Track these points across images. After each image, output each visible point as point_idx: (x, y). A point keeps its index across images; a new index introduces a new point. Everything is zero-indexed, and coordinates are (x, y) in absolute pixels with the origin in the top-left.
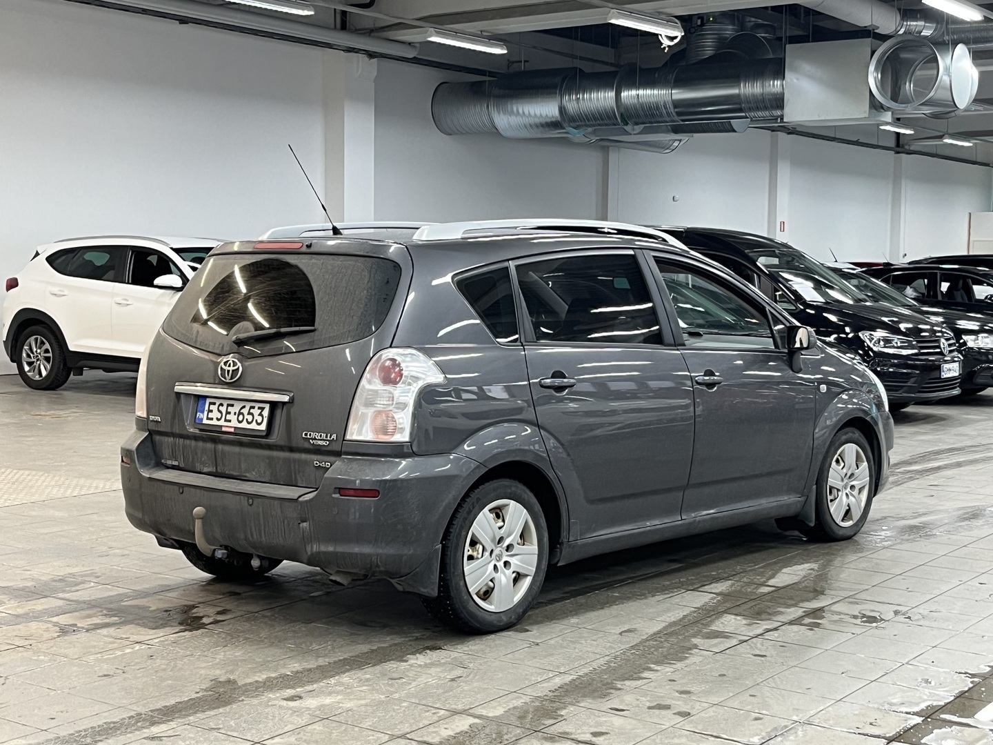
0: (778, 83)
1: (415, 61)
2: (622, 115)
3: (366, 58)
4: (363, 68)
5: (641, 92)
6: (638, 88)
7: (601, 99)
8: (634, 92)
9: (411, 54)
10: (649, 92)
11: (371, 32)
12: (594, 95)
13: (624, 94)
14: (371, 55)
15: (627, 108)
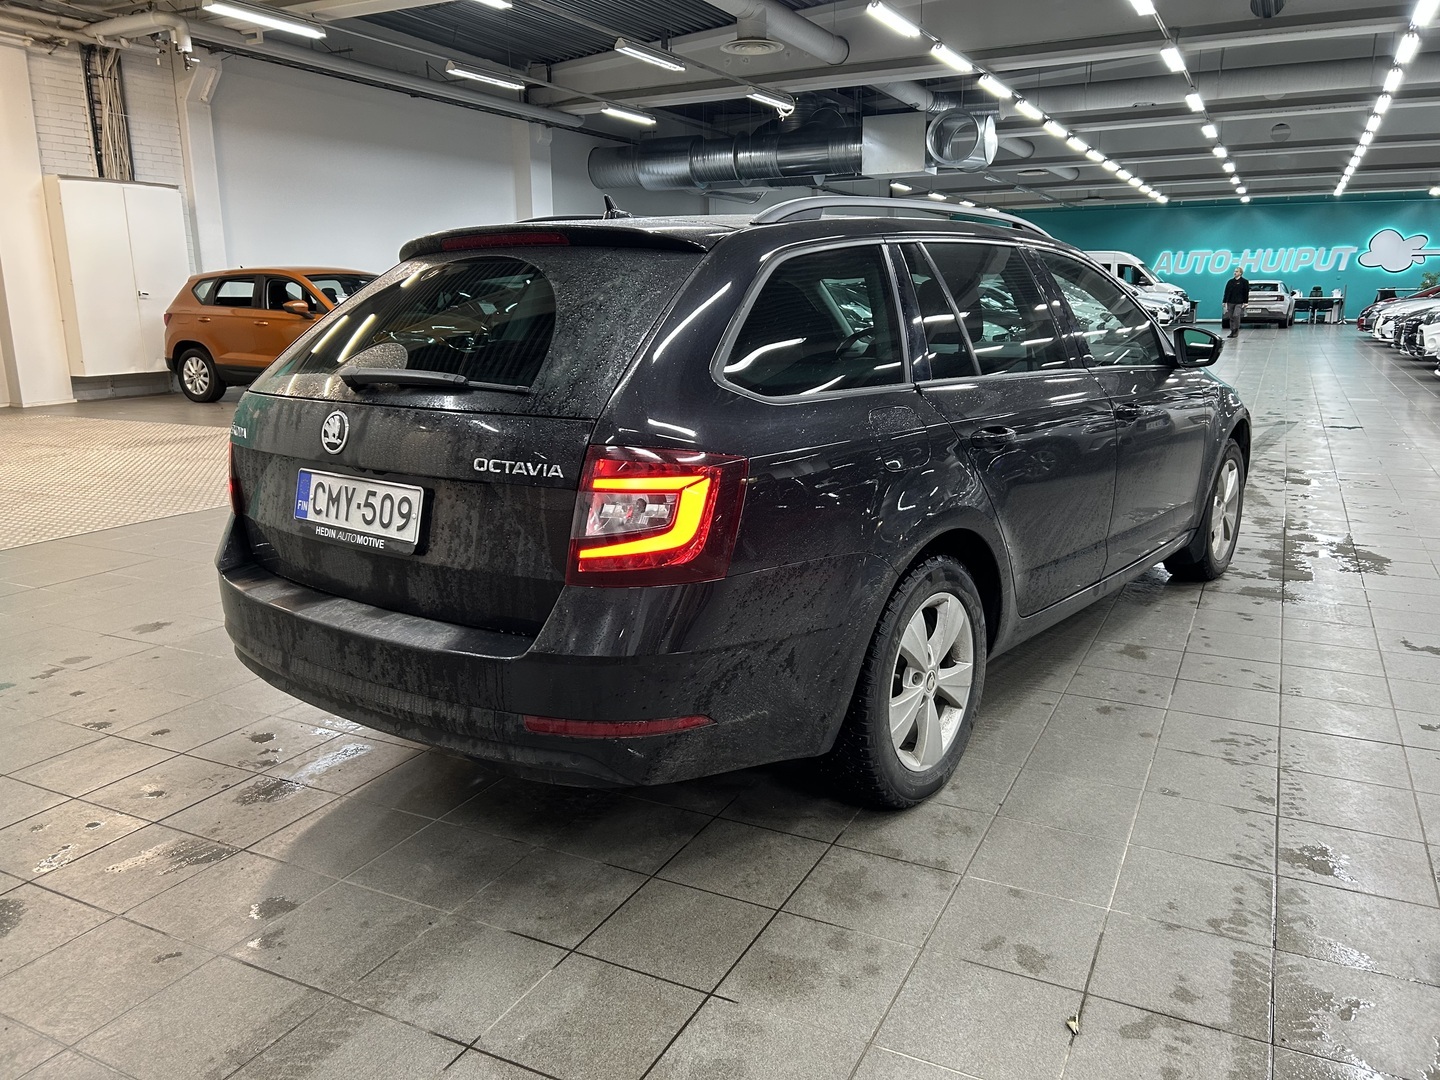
0: (859, 145)
1: (580, 130)
2: (738, 171)
3: (545, 127)
4: (543, 136)
5: (753, 154)
6: (750, 152)
7: (724, 159)
8: (747, 154)
9: (578, 124)
10: (758, 154)
11: (548, 106)
12: (718, 156)
13: (741, 156)
14: (548, 125)
15: (742, 167)
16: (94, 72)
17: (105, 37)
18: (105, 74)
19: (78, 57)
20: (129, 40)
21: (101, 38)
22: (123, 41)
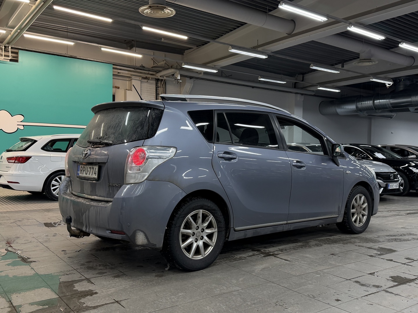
1: (314, 95)
3: (301, 95)
4: (300, 98)
9: (313, 93)
11: (302, 88)
16: (158, 86)
17: (160, 76)
18: (161, 87)
19: (154, 82)
20: (166, 77)
21: (159, 77)
22: (165, 77)
